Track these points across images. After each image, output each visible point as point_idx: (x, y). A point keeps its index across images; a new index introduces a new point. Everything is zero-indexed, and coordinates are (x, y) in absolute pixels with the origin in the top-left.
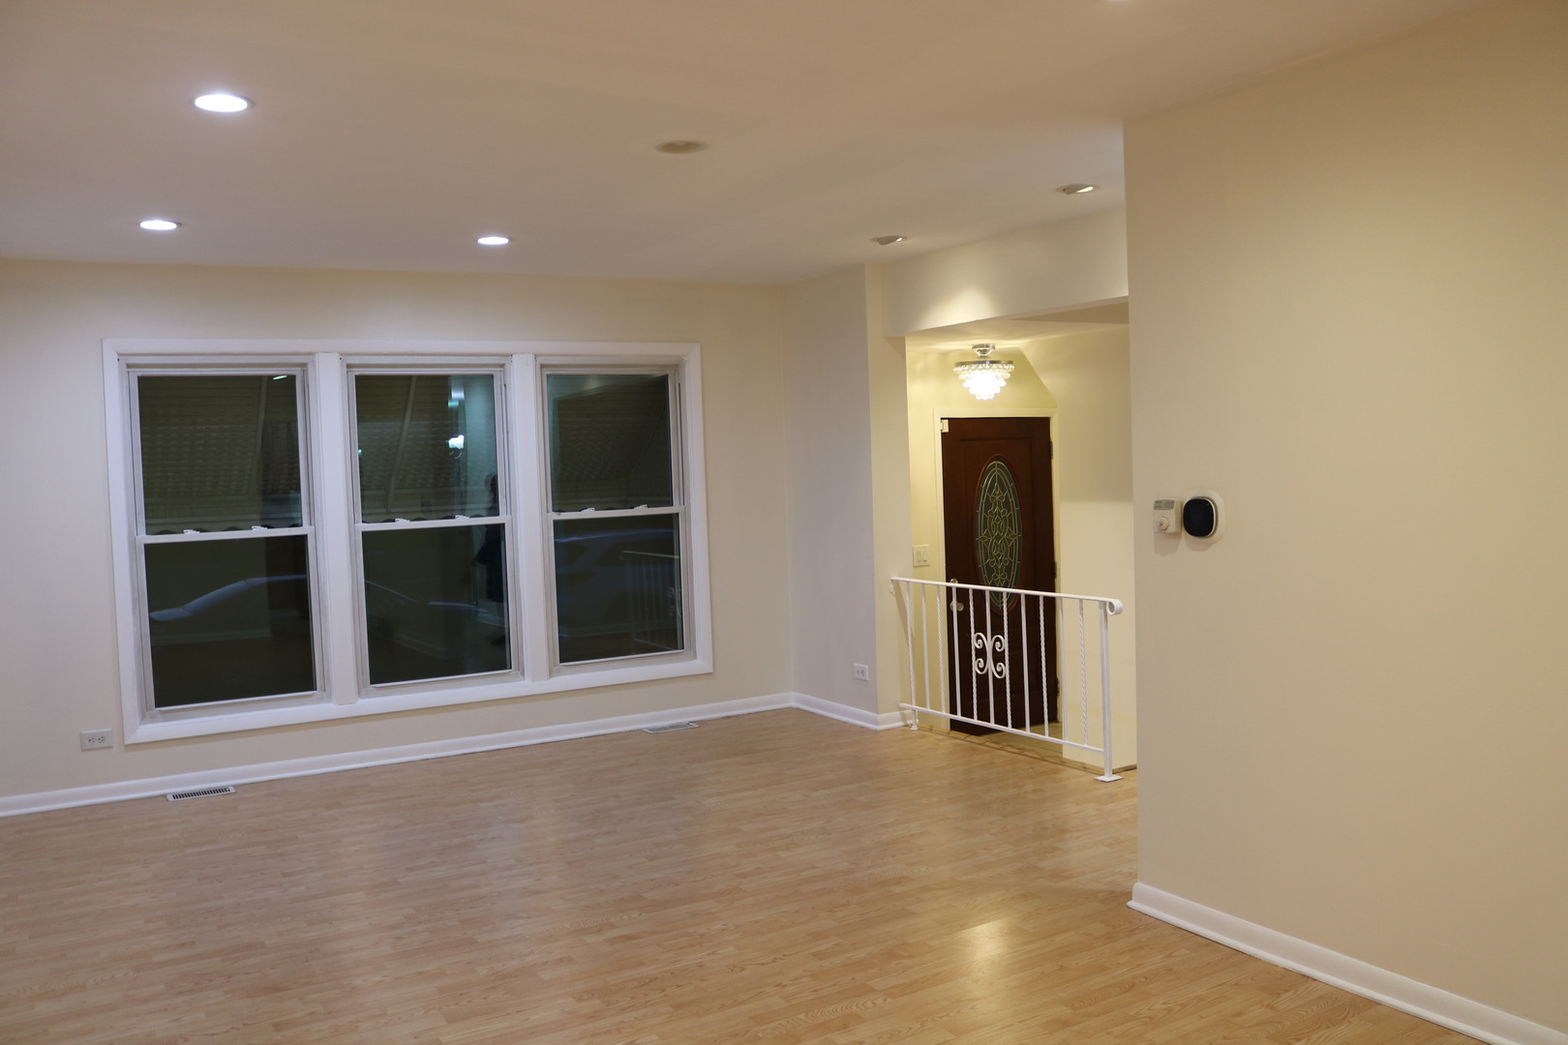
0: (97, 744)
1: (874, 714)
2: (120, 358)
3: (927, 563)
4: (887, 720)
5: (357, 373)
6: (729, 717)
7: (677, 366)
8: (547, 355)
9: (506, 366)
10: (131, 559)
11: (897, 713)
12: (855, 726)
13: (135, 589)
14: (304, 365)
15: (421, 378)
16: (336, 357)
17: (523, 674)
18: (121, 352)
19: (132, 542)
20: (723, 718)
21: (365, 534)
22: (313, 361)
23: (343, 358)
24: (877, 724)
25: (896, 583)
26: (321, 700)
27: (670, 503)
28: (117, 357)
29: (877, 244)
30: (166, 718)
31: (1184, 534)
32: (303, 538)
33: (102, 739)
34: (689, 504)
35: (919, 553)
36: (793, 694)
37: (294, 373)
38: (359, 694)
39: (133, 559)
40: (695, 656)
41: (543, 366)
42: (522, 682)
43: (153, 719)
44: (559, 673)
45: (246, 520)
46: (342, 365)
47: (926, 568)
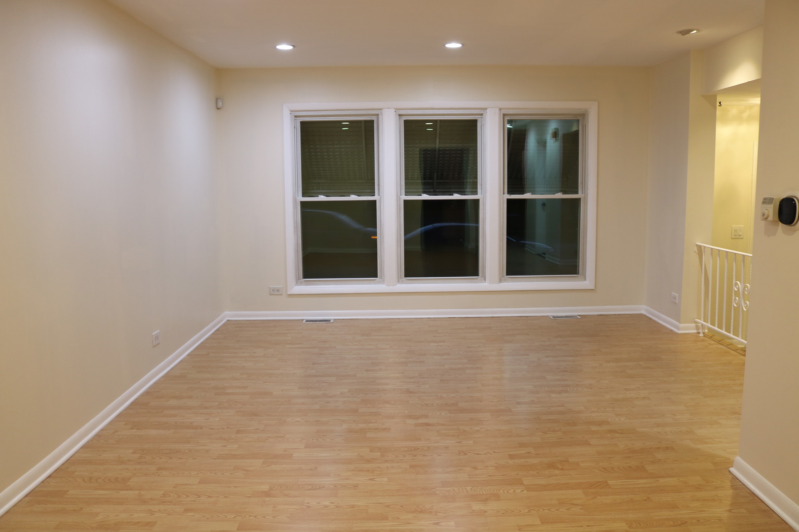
0: (276, 293)
1: (678, 324)
2: (292, 113)
3: (741, 237)
4: (686, 328)
5: (405, 119)
6: (601, 315)
7: (584, 115)
8: (507, 109)
9: (484, 115)
10: (294, 208)
11: (694, 325)
12: (668, 329)
13: (295, 223)
14: (377, 115)
15: (441, 121)
16: (393, 111)
17: (485, 279)
18: (291, 109)
19: (295, 200)
20: (598, 315)
21: (405, 201)
22: (382, 113)
23: (397, 111)
24: (678, 329)
25: (699, 247)
26: (379, 283)
27: (577, 193)
28: (290, 112)
29: (680, 35)
30: (307, 284)
31: (780, 223)
32: (375, 201)
33: (278, 290)
34: (587, 194)
35: (736, 231)
36: (644, 307)
37: (373, 119)
38: (398, 282)
39: (295, 207)
40: (585, 279)
41: (504, 115)
42: (484, 284)
43: (301, 284)
44: (505, 281)
45: (347, 193)
46: (396, 115)
47: (741, 240)
